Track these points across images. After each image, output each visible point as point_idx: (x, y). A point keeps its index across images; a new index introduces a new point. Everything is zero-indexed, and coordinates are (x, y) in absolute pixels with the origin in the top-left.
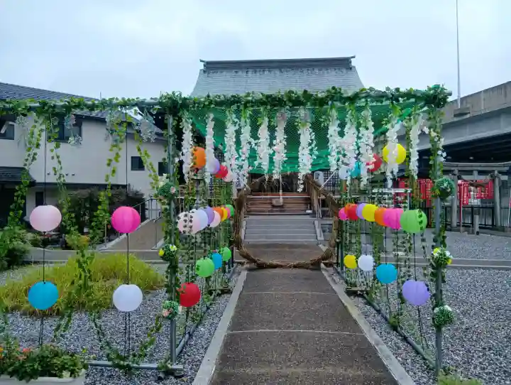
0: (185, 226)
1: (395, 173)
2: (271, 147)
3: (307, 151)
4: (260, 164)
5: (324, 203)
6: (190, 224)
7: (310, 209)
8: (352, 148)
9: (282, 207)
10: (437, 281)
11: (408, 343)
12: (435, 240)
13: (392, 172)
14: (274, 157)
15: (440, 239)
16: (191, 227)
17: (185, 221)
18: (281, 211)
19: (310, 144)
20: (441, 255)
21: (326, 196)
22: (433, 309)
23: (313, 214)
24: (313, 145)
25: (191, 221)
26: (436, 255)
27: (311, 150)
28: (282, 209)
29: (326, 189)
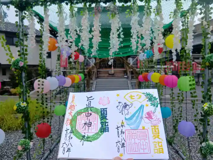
0: (39, 88)
1: (179, 51)
2: (91, 33)
3: (116, 35)
4: (82, 45)
5: (132, 73)
6: (42, 87)
7: (126, 75)
8: (148, 32)
9: (113, 74)
10: (204, 125)
11: (179, 154)
12: (204, 98)
13: (176, 50)
14: (93, 40)
15: (208, 97)
16: (43, 89)
17: (39, 85)
18: (112, 77)
19: (118, 30)
20: (209, 108)
21: (133, 70)
22: (201, 143)
23: (128, 78)
24: (120, 31)
25: (43, 85)
26: (206, 108)
27: (119, 35)
28: (113, 76)
29: (133, 66)
